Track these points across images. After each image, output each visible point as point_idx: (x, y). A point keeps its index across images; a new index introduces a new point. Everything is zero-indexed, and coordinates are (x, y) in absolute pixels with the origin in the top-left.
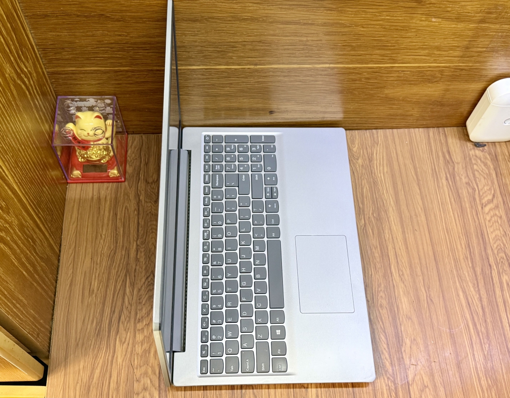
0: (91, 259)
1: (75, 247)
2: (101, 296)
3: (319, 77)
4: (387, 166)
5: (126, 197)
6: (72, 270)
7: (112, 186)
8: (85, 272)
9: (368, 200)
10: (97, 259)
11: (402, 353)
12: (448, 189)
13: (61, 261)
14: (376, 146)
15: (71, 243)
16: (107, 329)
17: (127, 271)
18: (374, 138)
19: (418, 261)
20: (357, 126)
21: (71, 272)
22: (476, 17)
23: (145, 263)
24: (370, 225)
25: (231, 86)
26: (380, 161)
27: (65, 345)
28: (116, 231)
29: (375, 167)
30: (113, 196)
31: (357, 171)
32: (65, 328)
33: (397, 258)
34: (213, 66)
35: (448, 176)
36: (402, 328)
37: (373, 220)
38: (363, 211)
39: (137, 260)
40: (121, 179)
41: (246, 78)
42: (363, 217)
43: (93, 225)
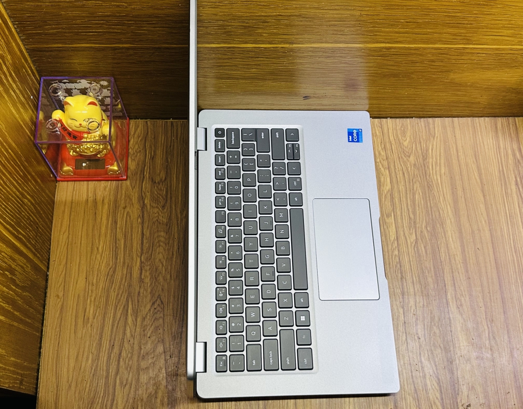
0: (86, 278)
1: (66, 263)
2: (98, 326)
3: (371, 58)
4: (445, 164)
5: (128, 200)
6: (62, 292)
7: (110, 185)
8: (79, 295)
9: (420, 209)
10: (93, 278)
11: (457, 403)
12: (518, 196)
13: (49, 281)
14: (432, 139)
15: (62, 257)
16: (105, 368)
17: (129, 293)
18: (429, 129)
19: (480, 289)
20: (409, 114)
21: (61, 294)
23: (151, 284)
24: (422, 240)
25: (259, 67)
26: (436, 159)
27: (55, 387)
28: (116, 245)
29: (431, 167)
30: (112, 198)
31: (408, 172)
32: (54, 365)
33: (454, 284)
34: (238, 44)
35: (518, 179)
36: (459, 372)
37: (426, 235)
38: (415, 222)
39: (141, 280)
40: (122, 177)
41: (279, 58)
42: (414, 231)
43: (87, 235)
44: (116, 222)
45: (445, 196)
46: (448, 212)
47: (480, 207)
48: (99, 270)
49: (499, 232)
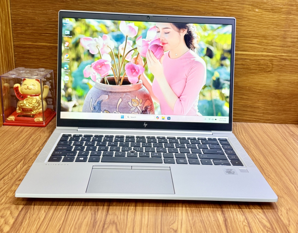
4: (245, 133)
17: (24, 158)
19: (282, 170)
22: (284, 8)
28: (27, 142)
30: (33, 131)
40: (43, 123)
43: (10, 139)
44: (30, 137)
45: (248, 141)
46: (251, 145)
47: (272, 145)
48: (9, 150)
49: (288, 153)
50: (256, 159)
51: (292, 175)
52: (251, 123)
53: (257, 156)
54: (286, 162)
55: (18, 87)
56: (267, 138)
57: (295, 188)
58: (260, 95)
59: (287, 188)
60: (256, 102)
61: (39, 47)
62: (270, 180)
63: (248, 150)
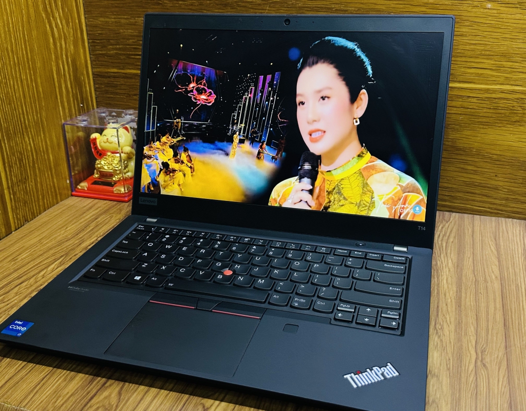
0: (40, 240)
2: (20, 264)
7: (110, 203)
8: (23, 247)
10: (46, 241)
15: (33, 227)
30: (106, 208)
40: (125, 197)
43: (66, 221)
44: (96, 219)
45: (449, 254)
46: (448, 264)
47: (491, 267)
49: (513, 287)
50: (438, 293)
51: (488, 333)
52: (482, 217)
53: (446, 286)
54: (495, 304)
55: (95, 139)
56: (494, 250)
57: (476, 361)
58: (499, 166)
59: (460, 358)
60: (493, 178)
61: (127, 76)
62: (436, 338)
63: (437, 272)
